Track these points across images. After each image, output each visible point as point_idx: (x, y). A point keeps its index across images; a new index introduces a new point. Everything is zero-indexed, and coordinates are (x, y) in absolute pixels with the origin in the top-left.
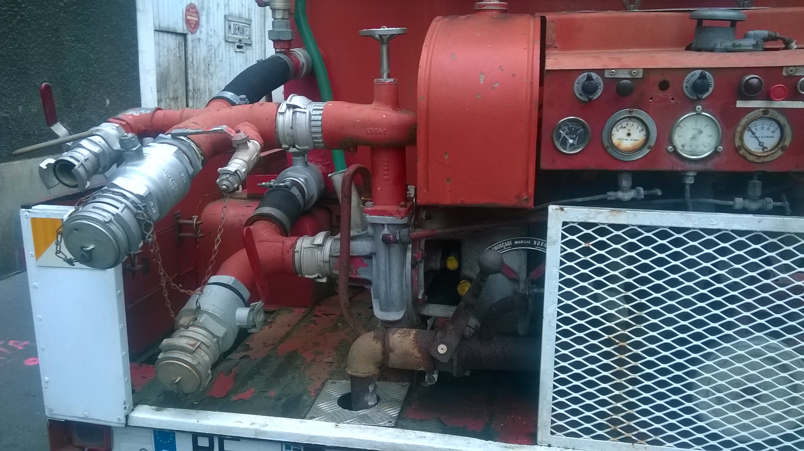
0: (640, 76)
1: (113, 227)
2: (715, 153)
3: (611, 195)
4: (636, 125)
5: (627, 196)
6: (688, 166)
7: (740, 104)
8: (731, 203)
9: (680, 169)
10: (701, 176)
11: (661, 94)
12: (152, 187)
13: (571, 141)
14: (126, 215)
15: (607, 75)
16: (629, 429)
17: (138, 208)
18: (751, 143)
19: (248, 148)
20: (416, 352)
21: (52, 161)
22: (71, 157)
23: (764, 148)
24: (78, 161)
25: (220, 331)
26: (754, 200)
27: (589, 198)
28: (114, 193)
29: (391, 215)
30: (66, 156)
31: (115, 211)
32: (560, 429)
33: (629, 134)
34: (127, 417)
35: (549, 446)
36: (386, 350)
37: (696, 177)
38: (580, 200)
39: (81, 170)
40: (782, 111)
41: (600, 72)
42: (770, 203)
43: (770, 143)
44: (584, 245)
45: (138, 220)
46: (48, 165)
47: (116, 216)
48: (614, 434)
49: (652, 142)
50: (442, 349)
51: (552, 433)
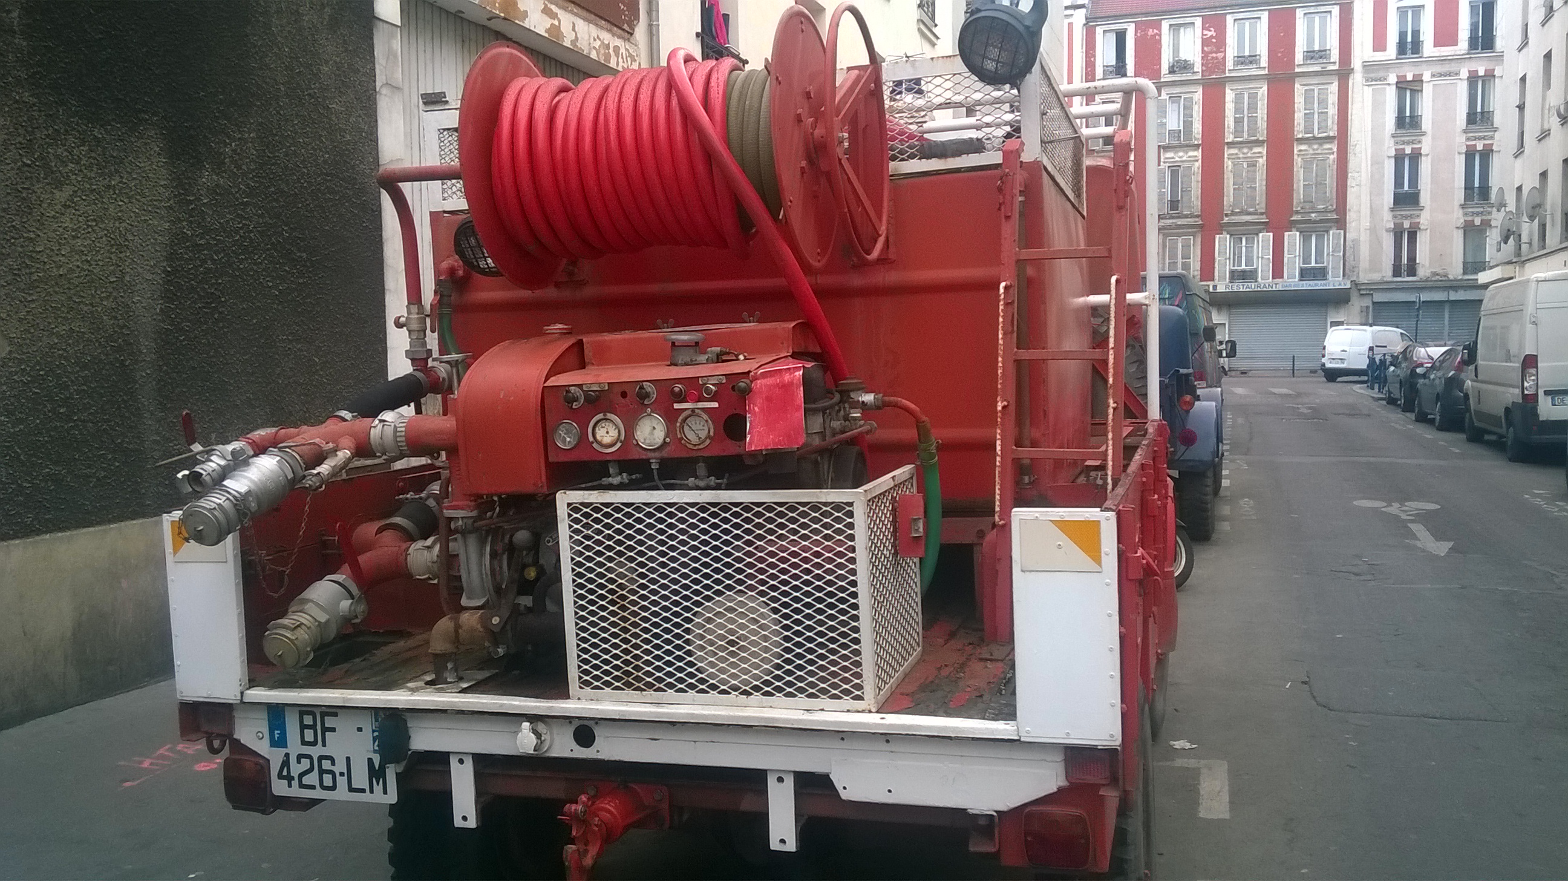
0: (607, 388)
1: (216, 513)
2: (665, 443)
3: (605, 481)
4: (611, 425)
5: (616, 480)
6: (652, 455)
7: (676, 406)
8: (686, 482)
9: (644, 457)
10: (662, 462)
11: (623, 401)
12: (253, 487)
13: (568, 439)
14: (227, 505)
15: (585, 388)
16: (638, 679)
17: (237, 500)
18: (691, 436)
19: (336, 455)
20: (479, 626)
21: (187, 472)
22: (202, 469)
23: (700, 438)
24: (205, 471)
25: (323, 618)
26: (702, 480)
27: (590, 484)
28: (221, 490)
29: (462, 509)
30: (197, 469)
31: (218, 501)
32: (587, 683)
33: (607, 433)
34: (242, 693)
35: (579, 699)
36: (457, 627)
37: (660, 464)
38: (583, 486)
39: (208, 479)
40: (703, 409)
41: (580, 386)
42: (713, 480)
43: (703, 434)
44: (585, 521)
45: (237, 510)
46: (184, 476)
47: (219, 505)
48: (629, 685)
49: (622, 437)
50: (496, 620)
51: (581, 688)
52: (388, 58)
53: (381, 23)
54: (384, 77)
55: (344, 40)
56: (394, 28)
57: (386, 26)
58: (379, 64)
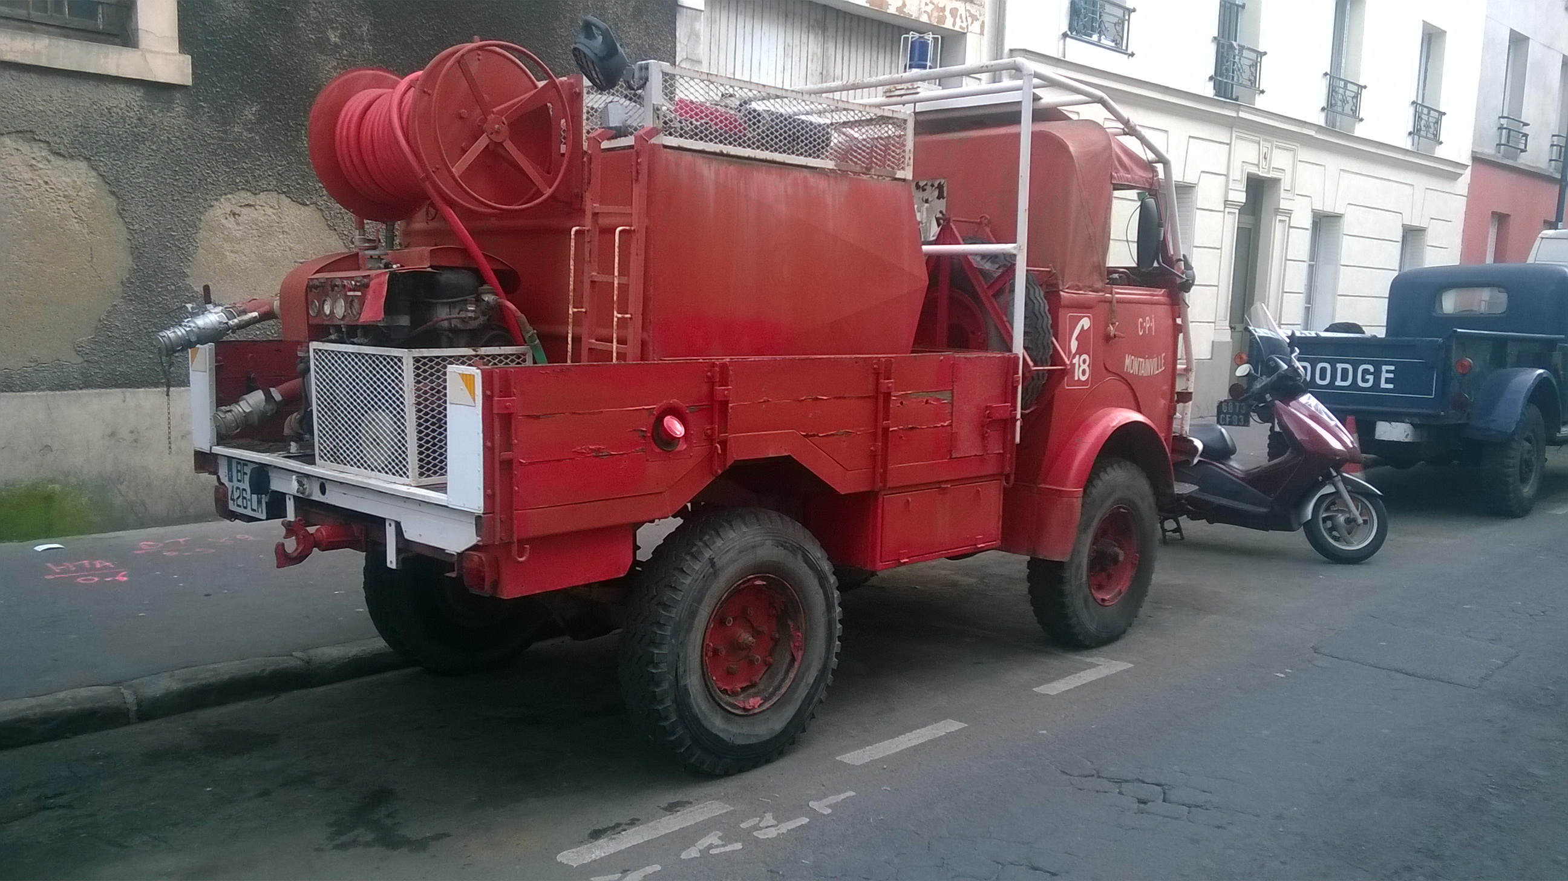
4: (328, 303)
5: (333, 337)
25: (248, 409)
34: (211, 448)
51: (320, 459)
52: (689, 38)
53: (685, 10)
54: (685, 54)
55: (647, 26)
56: (698, 12)
57: (689, 11)
58: (680, 42)
